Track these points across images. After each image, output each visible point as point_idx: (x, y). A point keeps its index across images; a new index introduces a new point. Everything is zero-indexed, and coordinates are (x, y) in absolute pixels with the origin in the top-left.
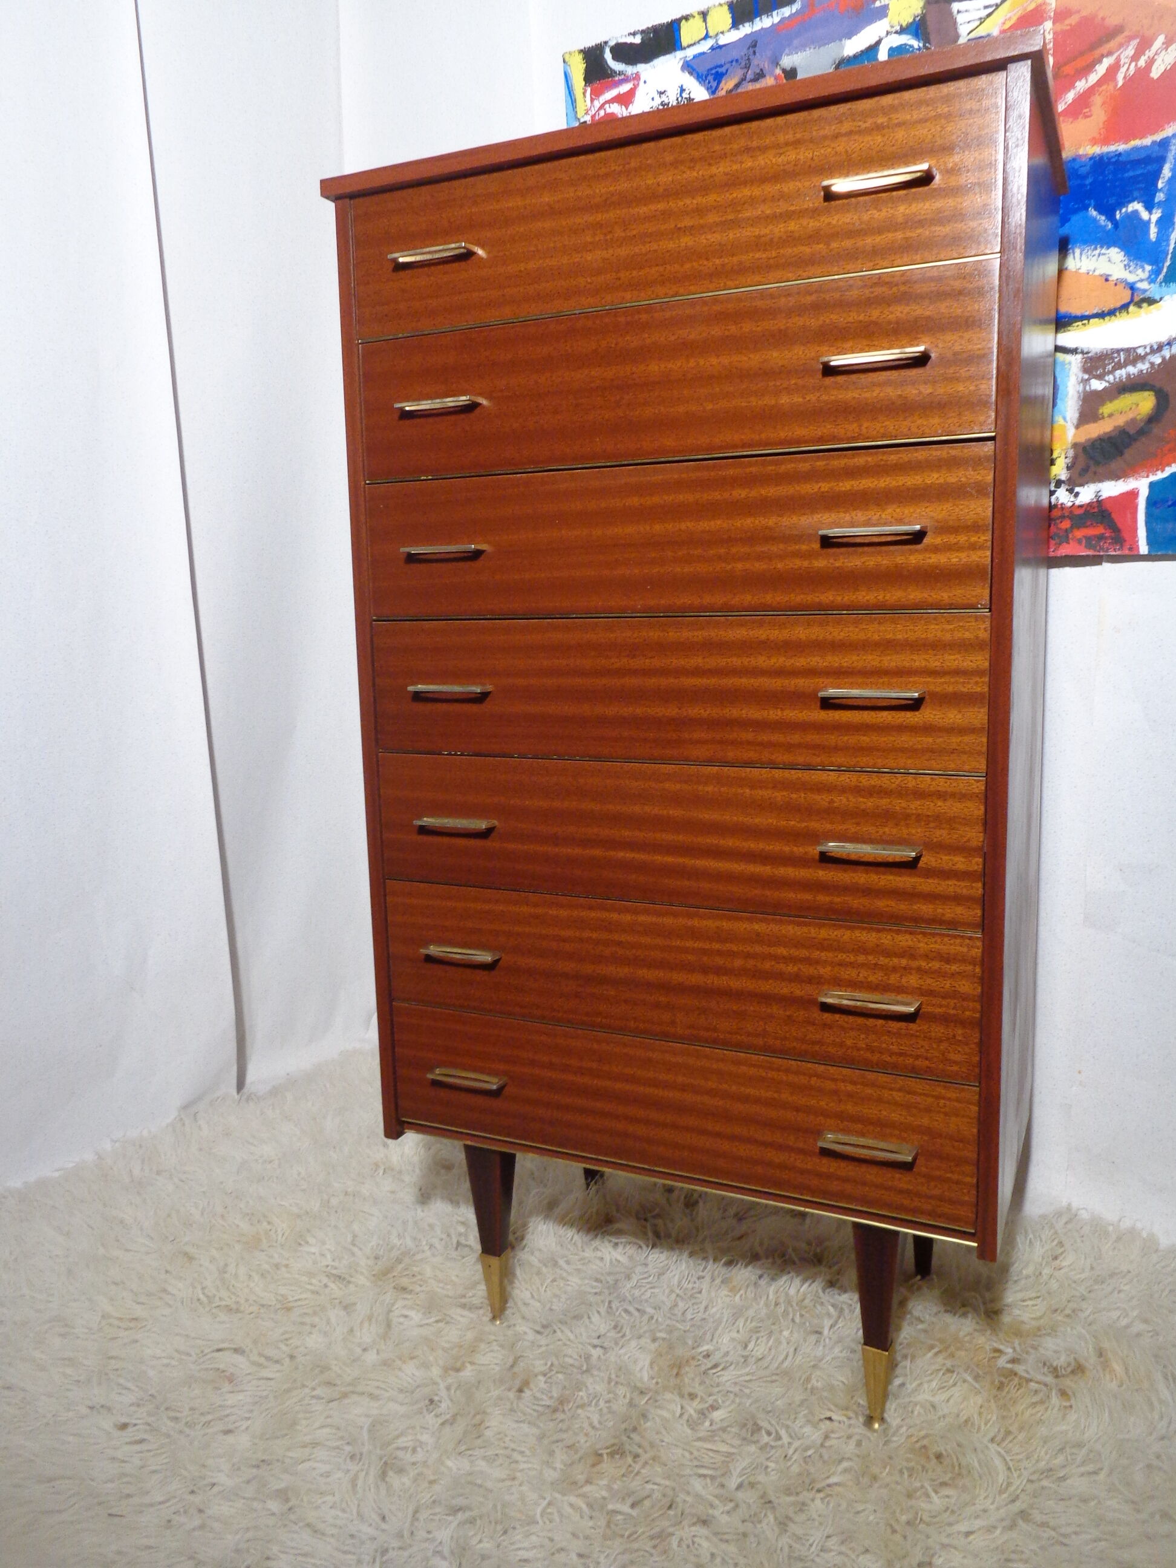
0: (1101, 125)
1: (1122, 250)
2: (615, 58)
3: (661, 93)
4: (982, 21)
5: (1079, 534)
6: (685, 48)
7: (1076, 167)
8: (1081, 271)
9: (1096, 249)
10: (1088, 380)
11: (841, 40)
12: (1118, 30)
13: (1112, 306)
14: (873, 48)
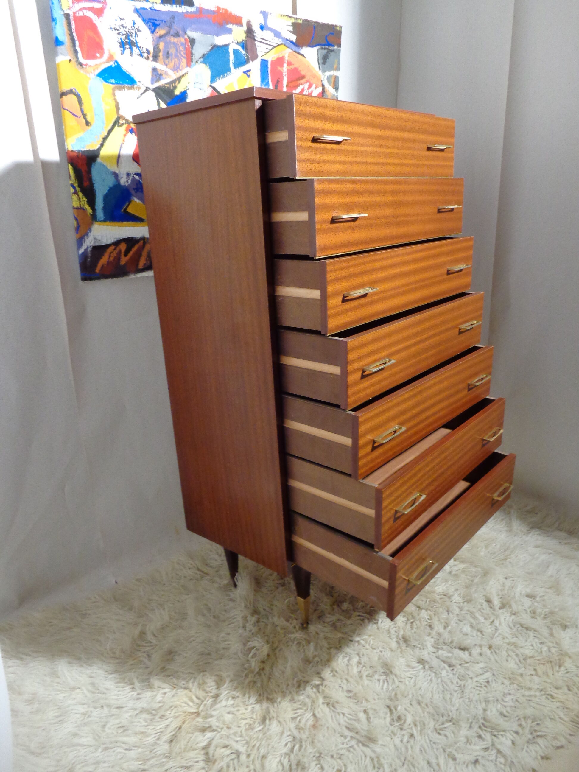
3: (121, 19)
4: (266, 53)
11: (214, 35)
14: (227, 46)
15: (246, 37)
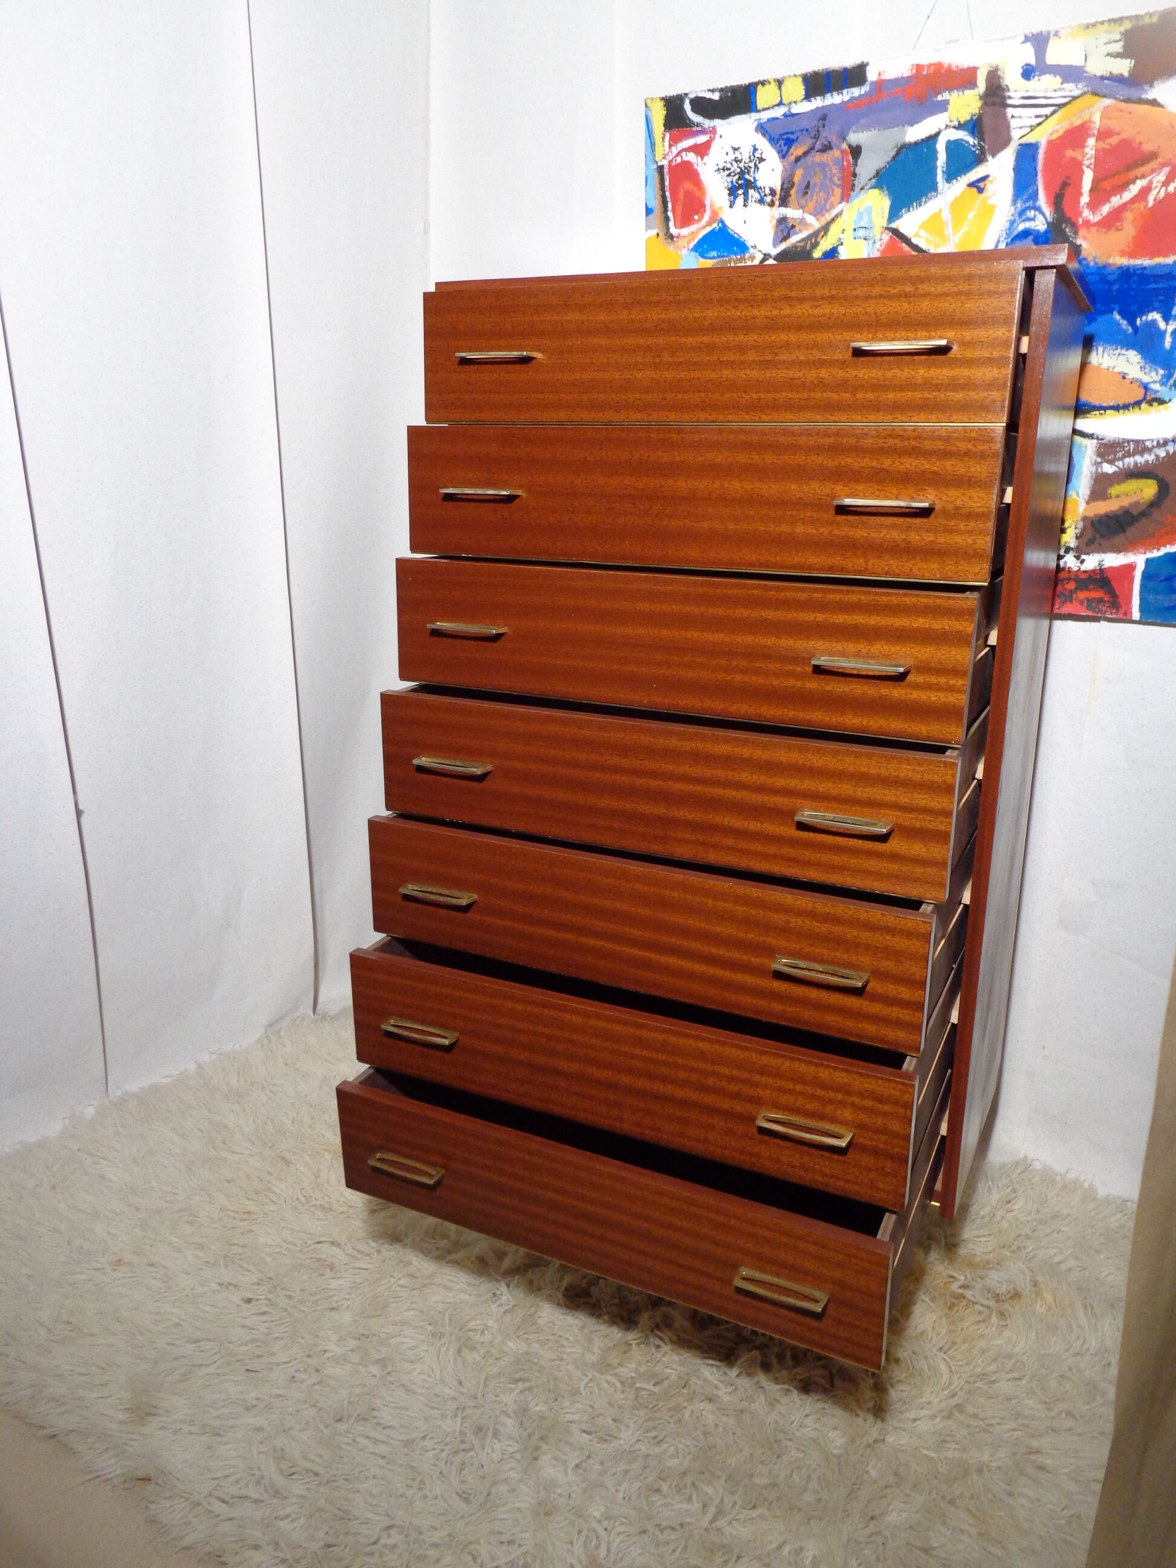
0: (1130, 240)
1: (1140, 354)
2: (694, 110)
3: (735, 149)
4: (1033, 128)
5: (1082, 595)
6: (760, 111)
7: (1105, 273)
8: (1102, 367)
9: (1117, 349)
10: (1101, 463)
11: (903, 126)
12: (1153, 156)
13: (1127, 402)
14: (933, 138)
15: (981, 108)
